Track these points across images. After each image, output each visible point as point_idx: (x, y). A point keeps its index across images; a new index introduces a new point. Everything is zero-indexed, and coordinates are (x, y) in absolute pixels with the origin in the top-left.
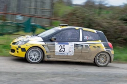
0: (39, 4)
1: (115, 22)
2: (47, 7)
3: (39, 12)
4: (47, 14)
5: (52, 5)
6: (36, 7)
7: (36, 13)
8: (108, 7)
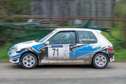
0: (99, 5)
2: (108, 8)
3: (100, 14)
4: (108, 15)
5: (113, 5)
6: (97, 9)
7: (97, 16)
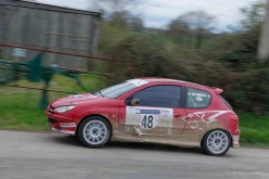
0: (66, 26)
1: (209, 63)
5: (93, 28)
6: (61, 32)
7: (60, 45)
8: (216, 35)
